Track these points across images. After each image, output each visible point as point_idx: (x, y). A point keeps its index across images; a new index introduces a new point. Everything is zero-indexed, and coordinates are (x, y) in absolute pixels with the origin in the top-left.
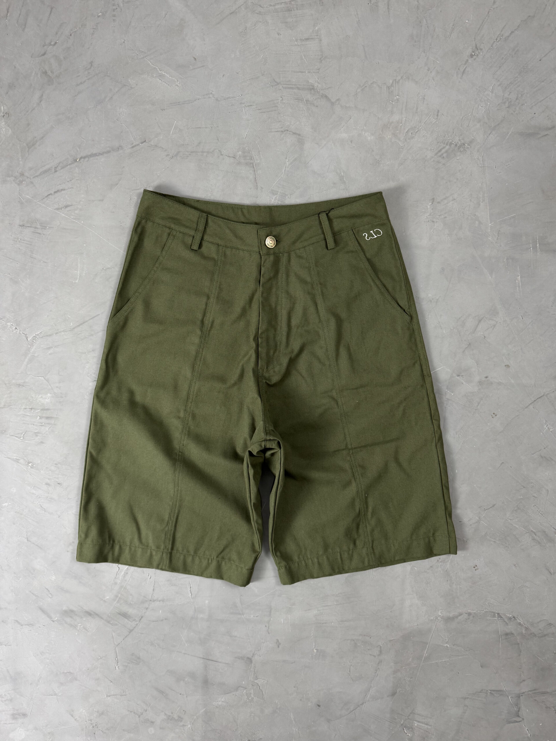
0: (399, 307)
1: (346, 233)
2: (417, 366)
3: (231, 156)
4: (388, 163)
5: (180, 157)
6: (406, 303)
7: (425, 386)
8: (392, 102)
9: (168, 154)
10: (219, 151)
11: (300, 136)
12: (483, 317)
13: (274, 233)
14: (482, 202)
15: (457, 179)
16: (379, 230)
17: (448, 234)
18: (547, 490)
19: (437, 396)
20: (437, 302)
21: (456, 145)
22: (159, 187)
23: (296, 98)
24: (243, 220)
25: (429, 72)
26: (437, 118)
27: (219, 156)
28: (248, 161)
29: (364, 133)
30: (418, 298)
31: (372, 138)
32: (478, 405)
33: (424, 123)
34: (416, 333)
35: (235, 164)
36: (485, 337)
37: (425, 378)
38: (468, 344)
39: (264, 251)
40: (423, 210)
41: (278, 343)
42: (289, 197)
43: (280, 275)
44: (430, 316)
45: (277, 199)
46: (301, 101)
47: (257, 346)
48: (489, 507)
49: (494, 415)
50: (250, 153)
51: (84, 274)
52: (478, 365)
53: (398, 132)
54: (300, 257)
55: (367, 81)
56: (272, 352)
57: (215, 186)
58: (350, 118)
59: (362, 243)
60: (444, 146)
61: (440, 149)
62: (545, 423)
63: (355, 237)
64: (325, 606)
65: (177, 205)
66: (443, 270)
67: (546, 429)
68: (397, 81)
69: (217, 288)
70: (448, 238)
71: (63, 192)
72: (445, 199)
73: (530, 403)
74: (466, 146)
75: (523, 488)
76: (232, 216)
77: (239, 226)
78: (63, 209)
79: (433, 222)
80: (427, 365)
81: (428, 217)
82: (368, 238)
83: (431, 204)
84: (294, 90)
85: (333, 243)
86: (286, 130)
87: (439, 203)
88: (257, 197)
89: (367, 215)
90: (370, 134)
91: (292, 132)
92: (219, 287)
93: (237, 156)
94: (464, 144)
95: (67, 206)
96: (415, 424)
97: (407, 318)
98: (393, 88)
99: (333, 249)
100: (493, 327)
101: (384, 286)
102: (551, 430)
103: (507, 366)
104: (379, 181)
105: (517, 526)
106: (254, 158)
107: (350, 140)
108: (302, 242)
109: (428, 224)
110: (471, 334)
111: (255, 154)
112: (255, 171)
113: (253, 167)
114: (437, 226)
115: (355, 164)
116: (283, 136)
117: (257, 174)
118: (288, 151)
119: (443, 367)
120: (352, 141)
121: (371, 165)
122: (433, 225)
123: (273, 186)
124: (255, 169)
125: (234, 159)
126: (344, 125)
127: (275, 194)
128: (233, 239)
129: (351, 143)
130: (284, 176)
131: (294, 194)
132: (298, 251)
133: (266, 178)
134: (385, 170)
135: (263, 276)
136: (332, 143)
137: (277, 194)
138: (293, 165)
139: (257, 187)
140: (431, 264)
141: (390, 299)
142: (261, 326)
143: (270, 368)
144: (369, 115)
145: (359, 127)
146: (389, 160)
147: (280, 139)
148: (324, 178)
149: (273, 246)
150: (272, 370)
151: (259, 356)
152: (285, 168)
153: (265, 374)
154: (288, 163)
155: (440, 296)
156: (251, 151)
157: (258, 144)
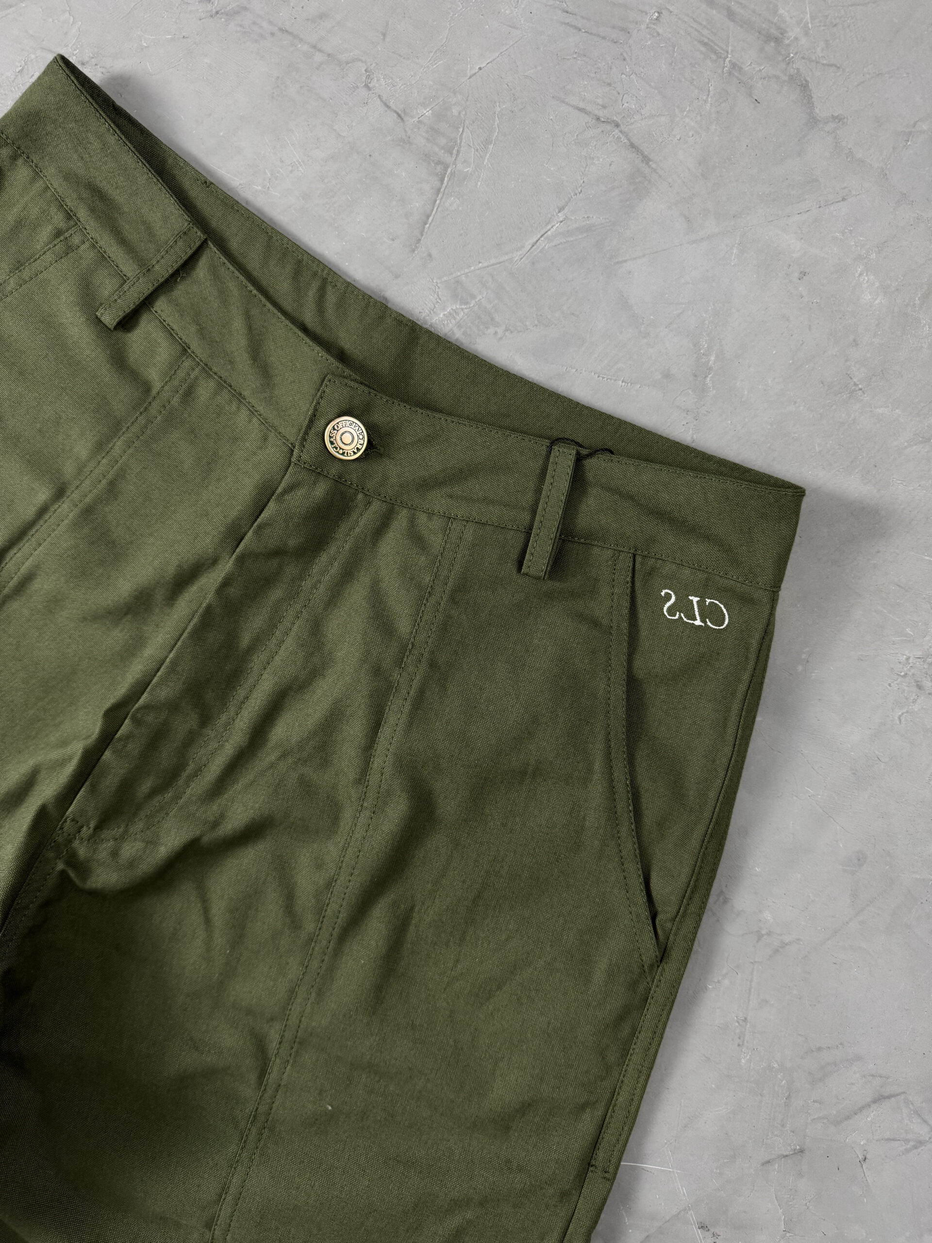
0: (643, 893)
1: (610, 552)
2: (587, 1124)
3: (393, 107)
4: (880, 411)
5: (241, 26)
7: (575, 1198)
10: (366, 71)
12: (899, 1095)
13: (376, 417)
16: (722, 606)
20: (777, 951)
22: (122, 81)
23: (706, 40)
24: (309, 317)
27: (357, 87)
28: (436, 149)
30: (726, 901)
34: (651, 1011)
35: (389, 138)
37: (590, 1174)
38: (798, 1147)
39: (308, 454)
41: (190, 769)
43: (324, 558)
44: (726, 982)
45: (458, 318)
46: (713, 57)
47: (106, 739)
50: (458, 128)
52: (788, 1235)
54: (417, 540)
56: (146, 786)
57: (290, 168)
58: (844, 200)
59: (643, 615)
63: (630, 584)
65: (129, 159)
69: (104, 482)
76: (283, 288)
79: (920, 687)
80: (623, 1137)
81: (911, 661)
82: (671, 611)
84: (715, 12)
85: (545, 561)
86: (614, 121)
88: (397, 277)
89: (707, 538)
90: (877, 284)
91: (629, 140)
92: (112, 484)
93: (412, 117)
97: (649, 949)
99: (538, 578)
100: (912, 1143)
101: (633, 794)
104: (817, 449)
106: (461, 154)
107: (802, 270)
108: (451, 497)
109: (897, 682)
110: (825, 1121)
111: (472, 143)
112: (439, 191)
113: (440, 176)
114: (922, 708)
115: (774, 352)
116: (592, 133)
117: (439, 204)
118: (579, 190)
119: (671, 1170)
120: (805, 273)
121: (824, 385)
122: (912, 699)
123: (469, 272)
124: (444, 185)
125: (399, 120)
126: (807, 209)
127: (460, 297)
128: (242, 359)
129: (799, 279)
130: (520, 257)
131: (519, 332)
132: (422, 518)
133: (461, 235)
134: (858, 427)
135: (260, 527)
136: (736, 245)
137: (466, 303)
138: (572, 241)
139: (414, 245)
140: (832, 820)
141: (629, 846)
142: (158, 685)
143: (106, 834)
144: (912, 223)
145: (853, 243)
146: (890, 405)
147: (576, 137)
148: (645, 340)
149: (346, 455)
150: (112, 842)
151: (91, 777)
152: (541, 237)
153: (76, 844)
154: (557, 226)
155: (798, 940)
156: (465, 126)
157: (500, 117)
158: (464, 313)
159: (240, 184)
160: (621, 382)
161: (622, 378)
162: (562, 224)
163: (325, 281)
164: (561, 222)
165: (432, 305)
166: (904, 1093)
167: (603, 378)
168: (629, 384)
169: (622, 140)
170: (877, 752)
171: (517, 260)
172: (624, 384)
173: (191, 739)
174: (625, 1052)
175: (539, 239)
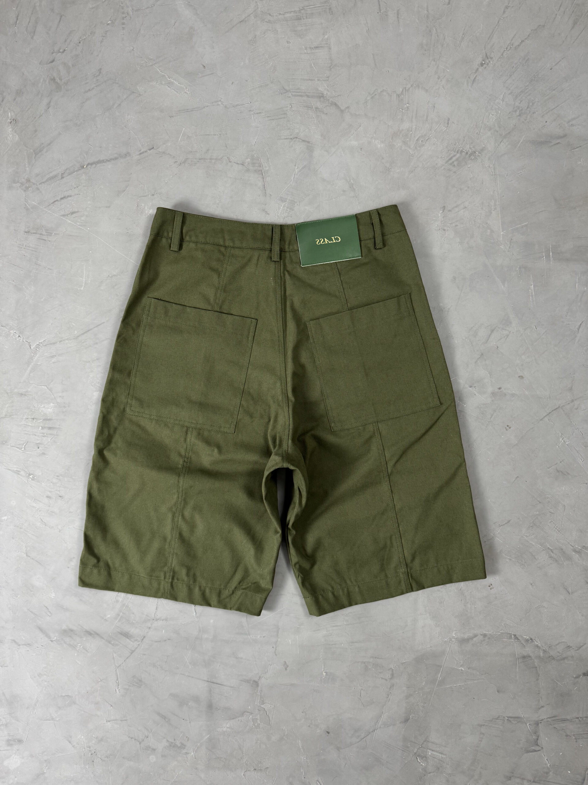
8: (402, 110)
9: (176, 161)
14: (494, 210)
15: (468, 187)
18: (564, 505)
21: (467, 153)
25: (439, 80)
26: (447, 126)
29: (374, 141)
31: (382, 146)
32: (491, 417)
33: (435, 131)
36: (498, 347)
40: (434, 218)
42: (298, 205)
48: (504, 523)
49: (508, 428)
51: (89, 281)
53: (408, 139)
55: (376, 89)
60: (455, 154)
61: (450, 157)
62: (561, 436)
64: (334, 626)
66: (454, 278)
67: (561, 443)
68: (407, 89)
70: (460, 246)
71: (69, 198)
72: (456, 207)
73: (544, 415)
74: (477, 154)
75: (538, 503)
78: (69, 216)
83: (442, 212)
87: (449, 211)
94: (475, 152)
95: (73, 213)
98: (402, 96)
102: (567, 443)
103: (521, 377)
105: (534, 544)
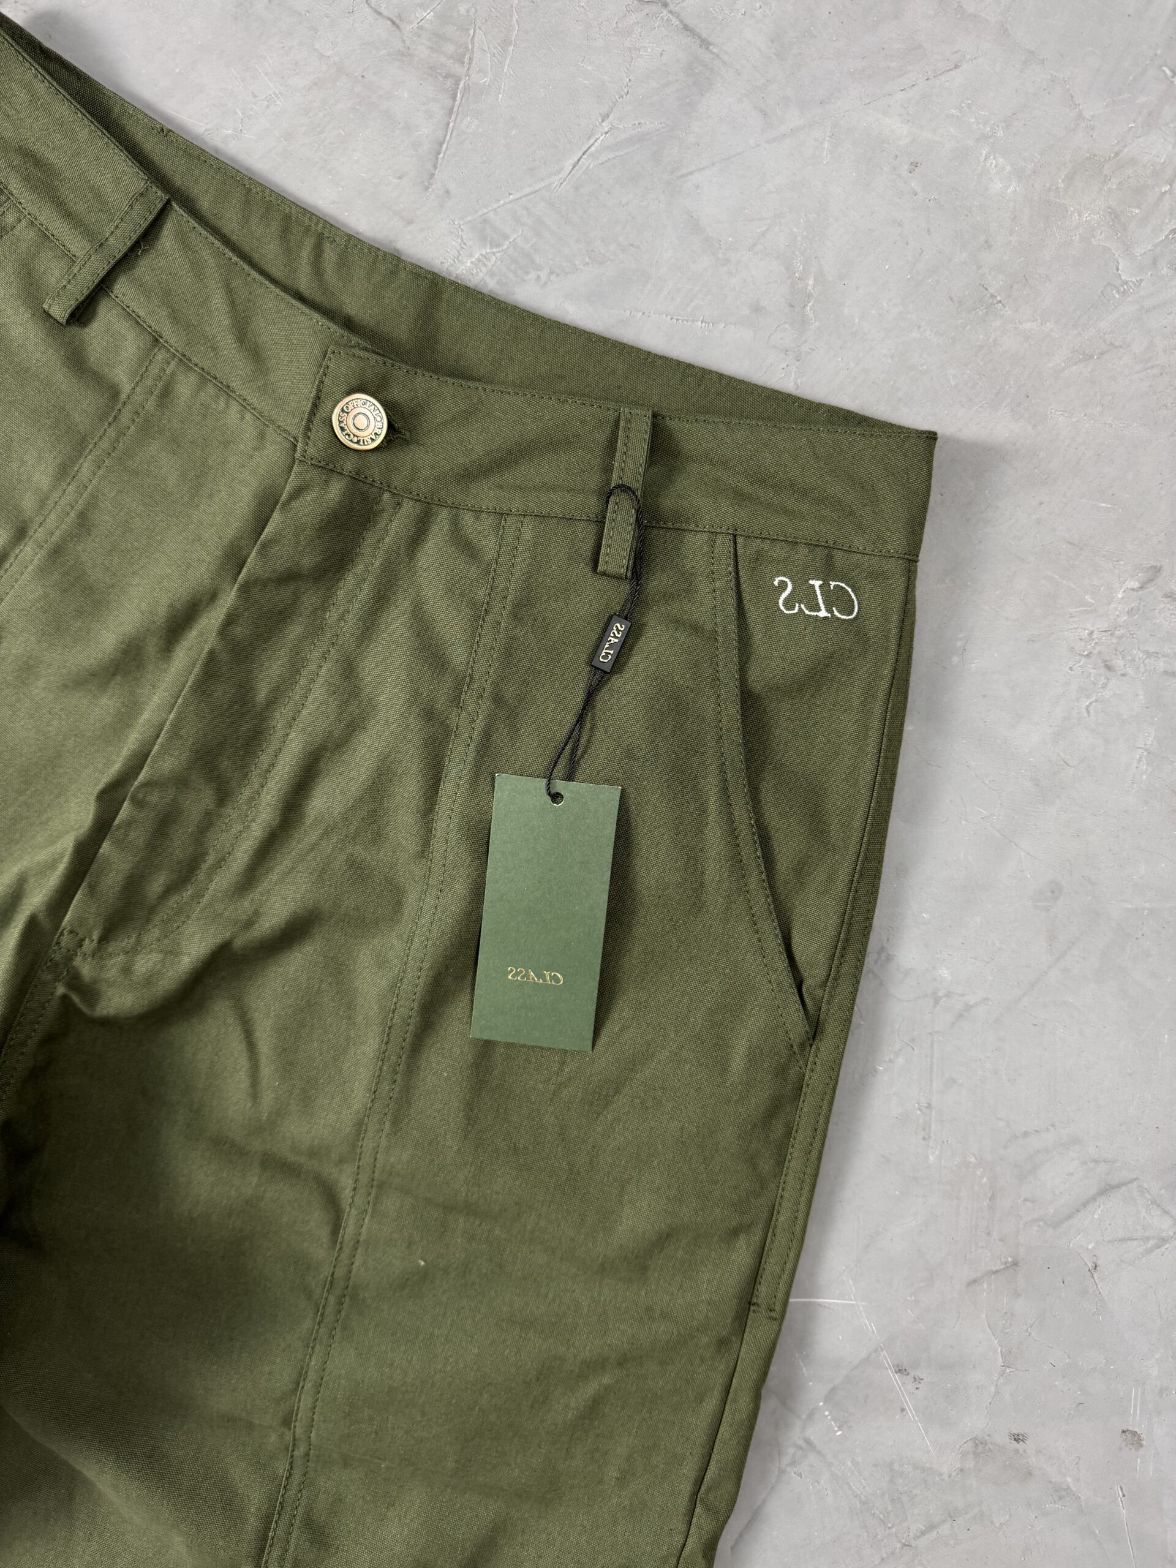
0: (784, 956)
1: (705, 536)
2: (742, 1254)
3: (385, 13)
4: (1027, 326)
6: (822, 958)
7: (736, 1346)
11: (707, 48)
12: (1131, 1182)
13: (397, 393)
17: (1149, 753)
19: (768, 1405)
20: (960, 1016)
22: (51, 18)
24: (304, 282)
28: (443, 59)
30: (889, 958)
34: (809, 1102)
35: (385, 51)
37: (751, 1314)
38: (1010, 1259)
39: (315, 447)
41: (211, 859)
43: (349, 581)
44: (901, 1061)
45: (490, 265)
47: (102, 827)
50: (468, 30)
52: (1008, 1371)
54: (467, 548)
56: (157, 884)
57: (265, 103)
58: (956, 67)
59: (753, 613)
63: (732, 575)
65: (65, 110)
69: (73, 514)
76: (270, 252)
77: (270, 299)
79: (1109, 668)
80: (789, 1266)
81: (1095, 636)
82: (788, 603)
85: (626, 553)
88: (410, 222)
90: (1008, 168)
91: (681, 22)
92: (82, 516)
93: (410, 23)
96: (617, 1479)
97: (796, 1024)
99: (619, 577)
100: (1152, 1243)
101: (760, 837)
104: (953, 383)
106: (474, 62)
107: (912, 160)
108: (501, 487)
109: (1081, 664)
110: (1041, 1223)
111: (487, 46)
112: (451, 111)
113: (452, 92)
114: (1115, 694)
115: (887, 267)
116: (634, 18)
117: (453, 127)
118: (626, 91)
119: (854, 1302)
120: (917, 164)
121: (953, 301)
122: (1101, 683)
123: (499, 207)
124: (457, 103)
125: (395, 28)
126: (912, 84)
127: (489, 239)
128: (227, 343)
129: (910, 172)
130: (560, 182)
131: (566, 274)
132: (468, 518)
133: (484, 162)
134: (1001, 350)
135: (264, 546)
136: (827, 138)
137: (498, 245)
138: (621, 156)
139: (427, 181)
140: (1013, 844)
141: (761, 901)
142: (159, 753)
143: (112, 947)
144: (1045, 87)
145: (974, 120)
146: (1038, 317)
147: (615, 25)
148: (725, 268)
149: (362, 443)
150: (122, 957)
151: (88, 877)
152: (583, 154)
153: (78, 962)
154: (602, 138)
155: (986, 999)
156: (477, 27)
157: (517, 10)
158: (496, 258)
159: (206, 130)
160: (700, 323)
161: (701, 318)
162: (607, 135)
163: (320, 237)
164: (607, 133)
165: (457, 253)
166: (1136, 1179)
167: (677, 320)
168: (711, 324)
169: (673, 22)
170: (1063, 755)
171: (557, 186)
172: (704, 324)
173: (207, 823)
174: (781, 1159)
175: (581, 158)
